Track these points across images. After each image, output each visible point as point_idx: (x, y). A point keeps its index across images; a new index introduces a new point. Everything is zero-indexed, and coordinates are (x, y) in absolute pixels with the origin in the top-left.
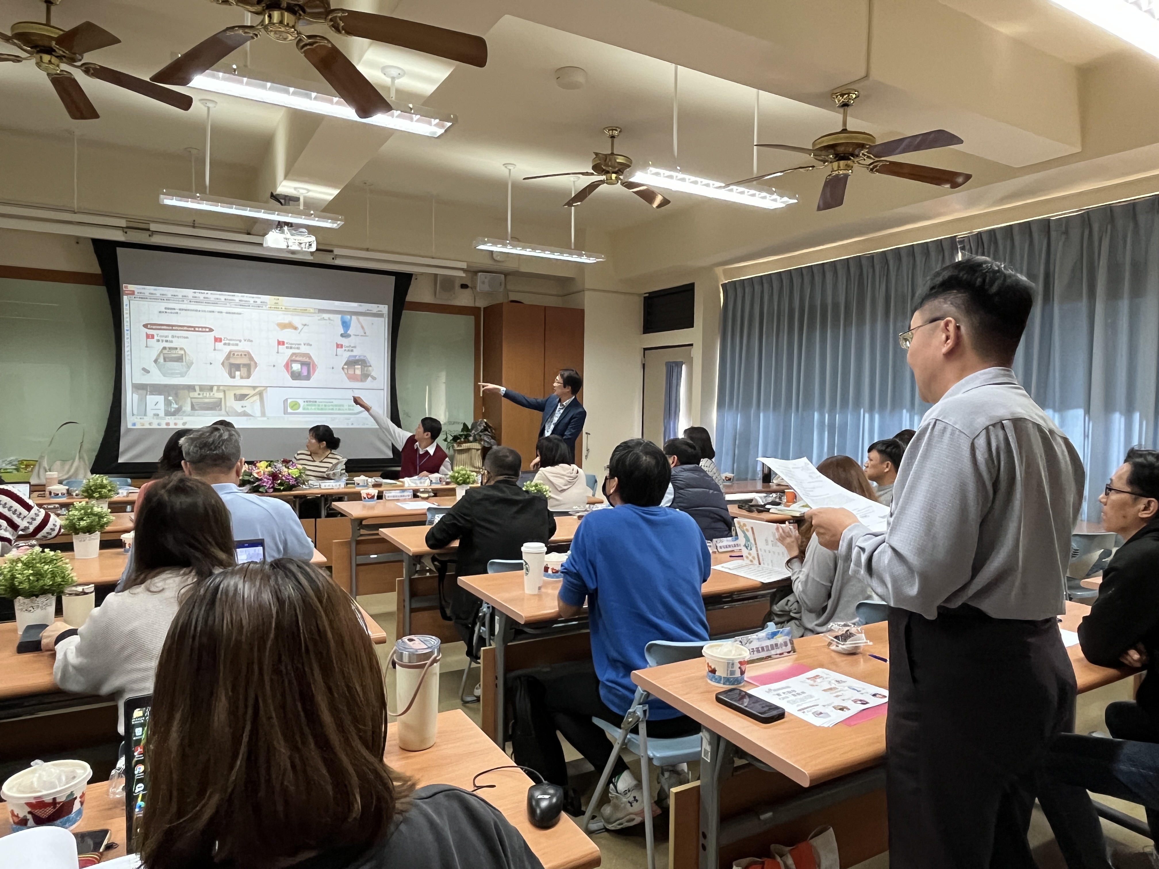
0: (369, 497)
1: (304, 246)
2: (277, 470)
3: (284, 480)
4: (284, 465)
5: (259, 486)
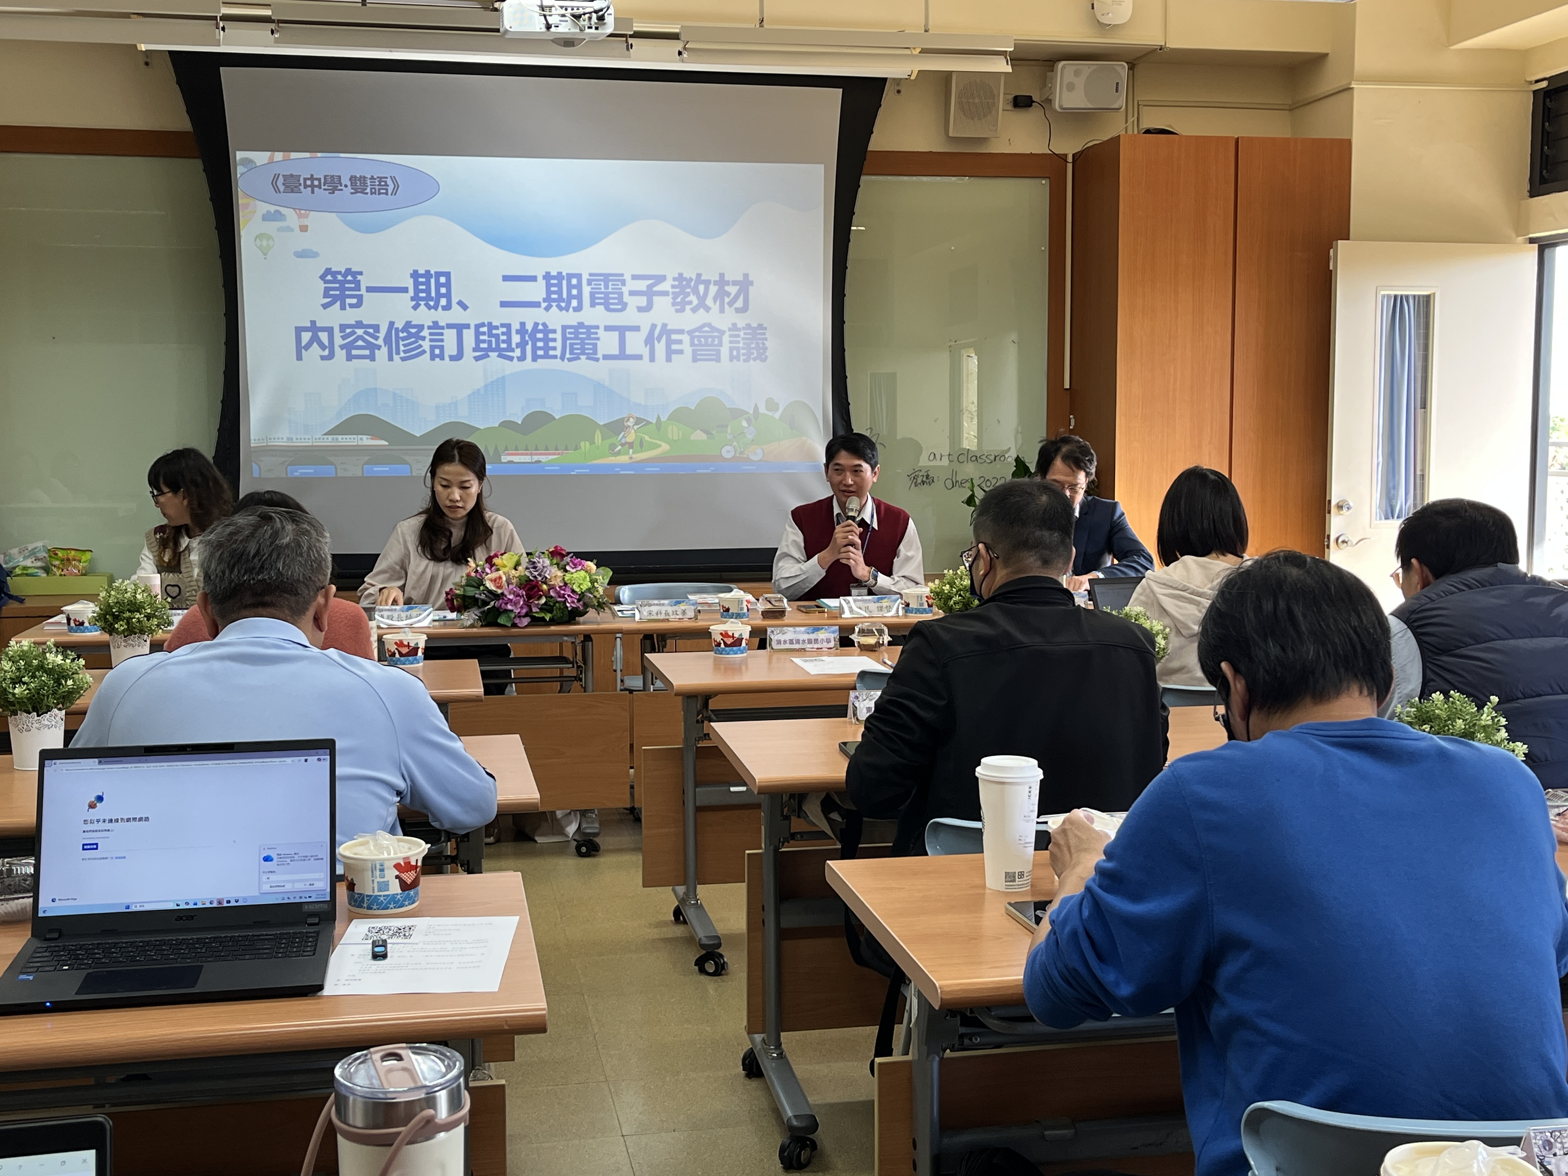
0: (729, 641)
1: (586, 23)
2: (536, 573)
3: (552, 597)
4: (555, 561)
5: (498, 612)
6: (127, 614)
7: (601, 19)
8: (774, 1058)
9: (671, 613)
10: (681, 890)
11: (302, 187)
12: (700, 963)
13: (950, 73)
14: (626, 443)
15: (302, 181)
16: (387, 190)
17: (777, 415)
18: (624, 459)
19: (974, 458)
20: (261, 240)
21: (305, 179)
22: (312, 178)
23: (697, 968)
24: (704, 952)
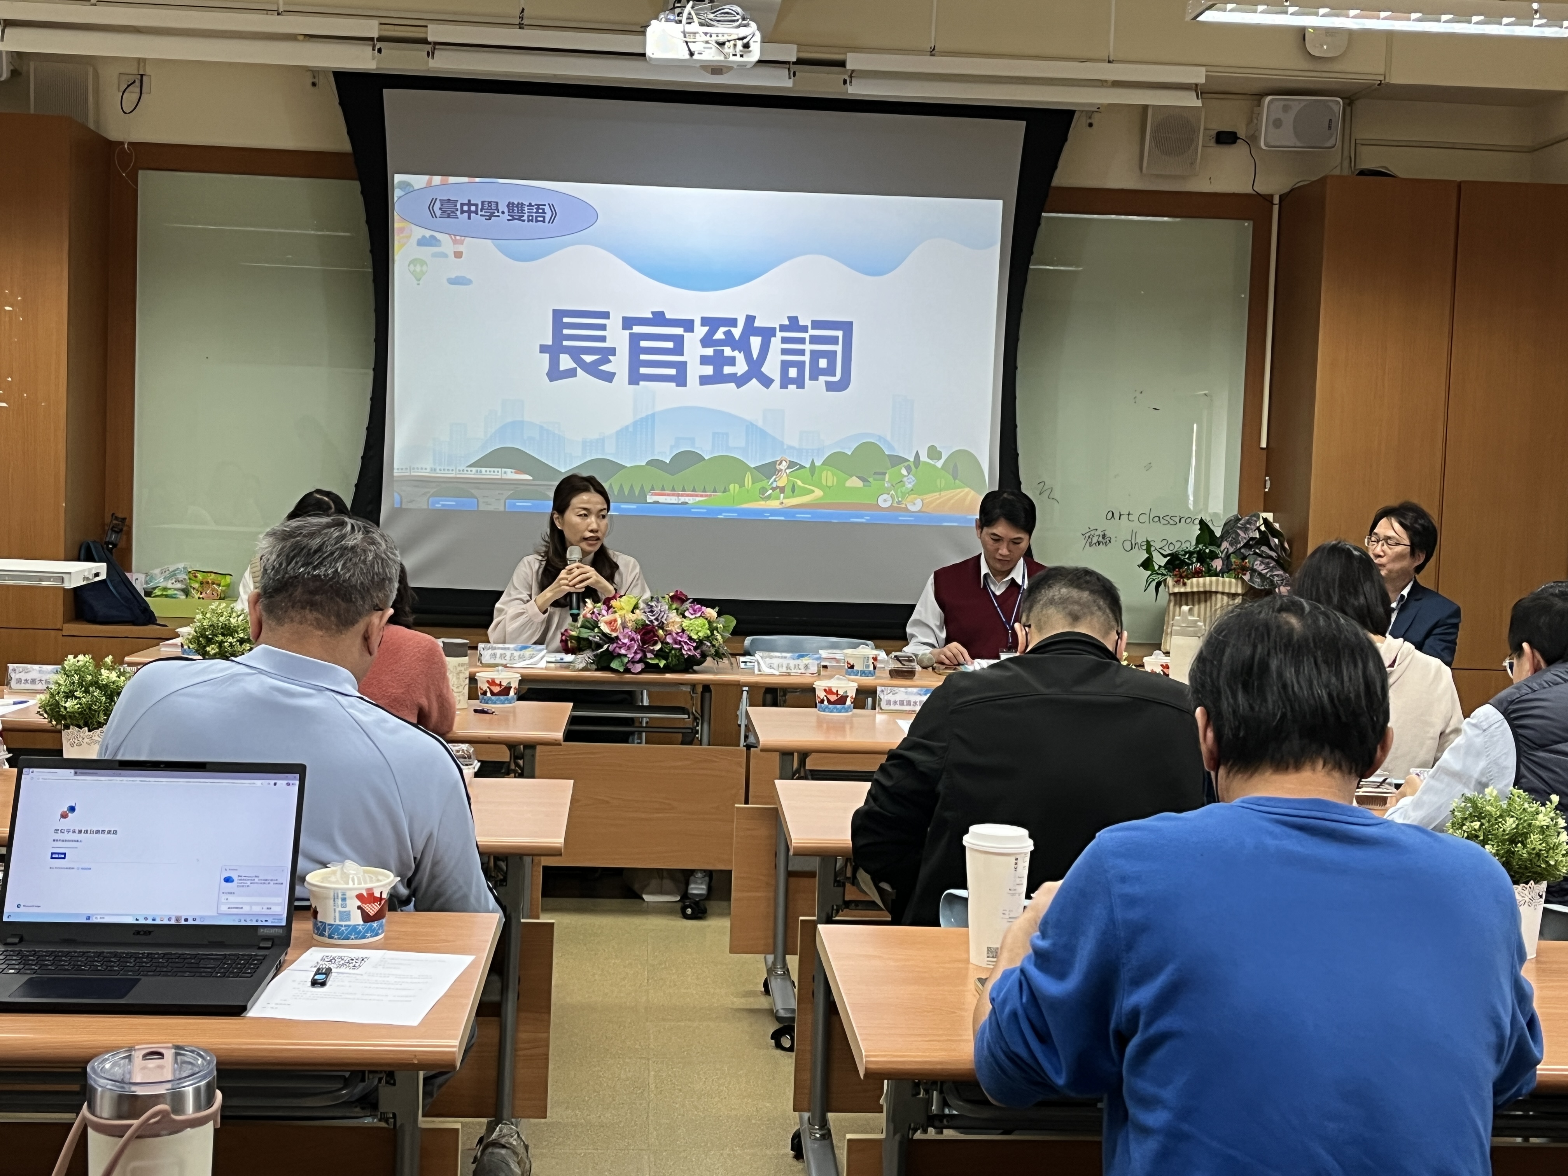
0: (833, 698)
1: (731, 51)
2: (653, 618)
3: (668, 643)
4: (674, 606)
5: (610, 656)
6: (220, 638)
7: (746, 46)
8: (816, 1139)
9: (792, 666)
10: (770, 958)
11: (458, 213)
12: (776, 1036)
13: (1146, 107)
14: (777, 487)
15: (459, 206)
16: (544, 217)
17: (939, 464)
18: (774, 504)
19: (1156, 519)
20: (415, 266)
21: (462, 205)
22: (469, 204)
23: (773, 1041)
24: (781, 1026)
